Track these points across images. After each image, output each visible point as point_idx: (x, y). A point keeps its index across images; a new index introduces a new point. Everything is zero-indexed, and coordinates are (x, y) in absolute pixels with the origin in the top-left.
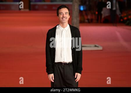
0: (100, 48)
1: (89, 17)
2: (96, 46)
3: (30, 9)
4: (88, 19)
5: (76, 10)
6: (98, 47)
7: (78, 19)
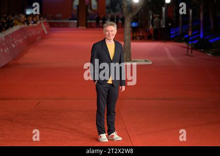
0: (150, 63)
1: (141, 34)
2: (146, 61)
3: (87, 27)
4: (140, 36)
5: (128, 28)
6: (148, 61)
7: (130, 36)
